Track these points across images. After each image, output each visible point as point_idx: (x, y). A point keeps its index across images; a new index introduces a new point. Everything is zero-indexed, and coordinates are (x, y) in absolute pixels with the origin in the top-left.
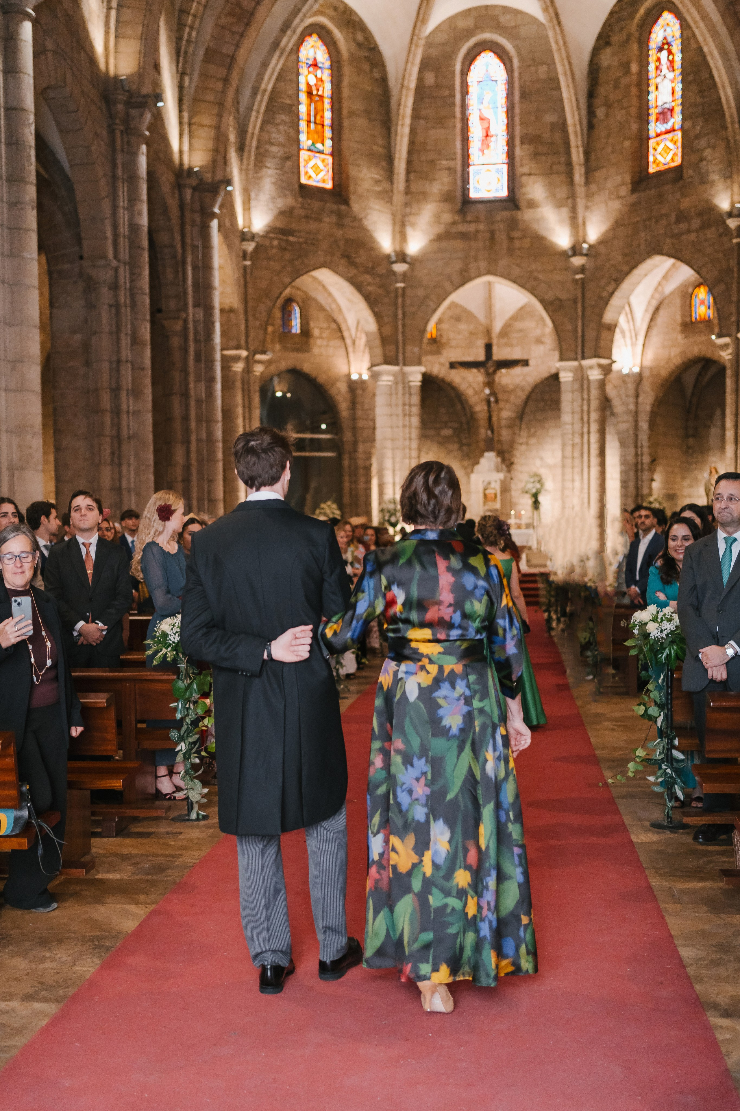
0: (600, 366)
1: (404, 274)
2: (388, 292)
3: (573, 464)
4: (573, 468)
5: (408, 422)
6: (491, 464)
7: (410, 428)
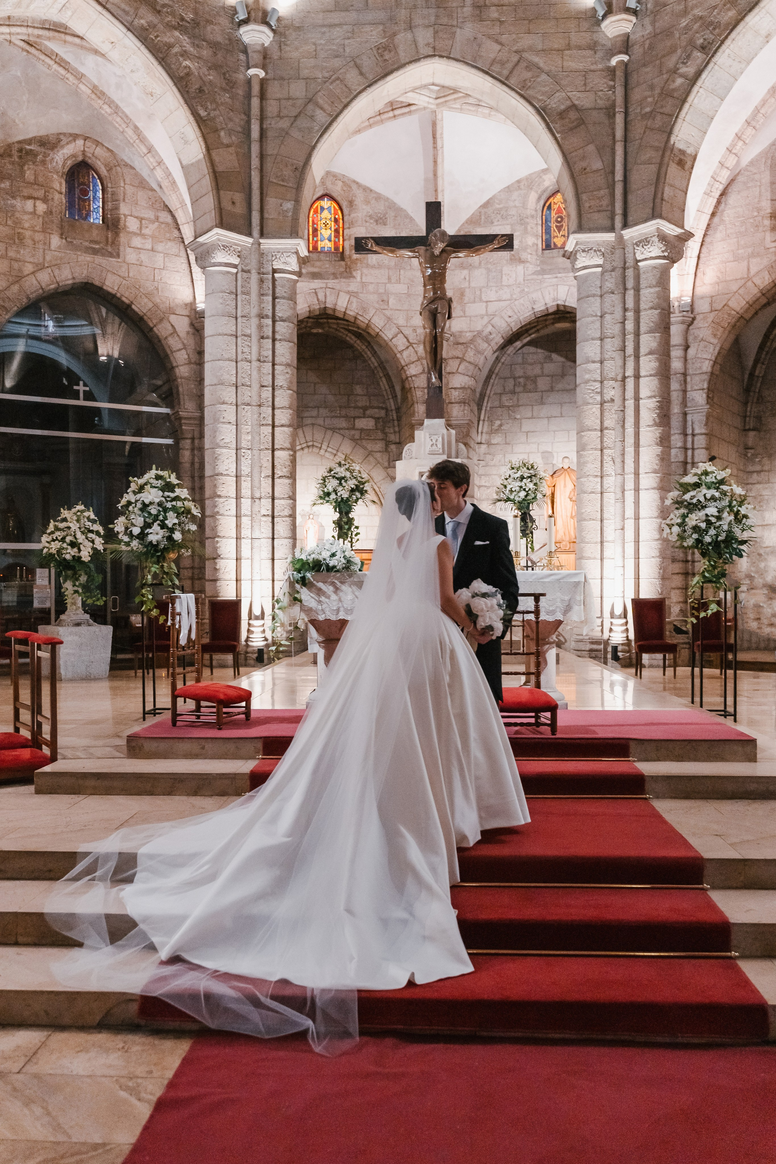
0: (663, 238)
1: (265, 54)
2: (230, 84)
3: (602, 442)
4: (602, 450)
5: (270, 353)
6: (437, 440)
7: (274, 365)
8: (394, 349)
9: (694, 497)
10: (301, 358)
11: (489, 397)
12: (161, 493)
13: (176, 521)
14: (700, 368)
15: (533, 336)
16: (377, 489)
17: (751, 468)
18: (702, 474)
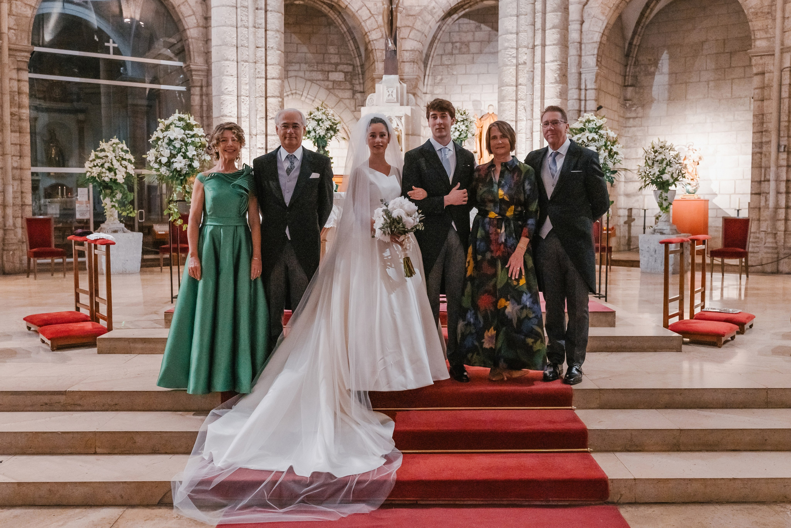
3: (517, 95)
4: (516, 101)
5: (263, 21)
6: (392, 92)
7: (266, 30)
8: (359, 18)
9: (580, 138)
10: (287, 24)
11: (433, 57)
12: (183, 131)
13: (195, 153)
14: (592, 38)
15: (467, 10)
16: (346, 128)
17: (628, 115)
18: (586, 122)
